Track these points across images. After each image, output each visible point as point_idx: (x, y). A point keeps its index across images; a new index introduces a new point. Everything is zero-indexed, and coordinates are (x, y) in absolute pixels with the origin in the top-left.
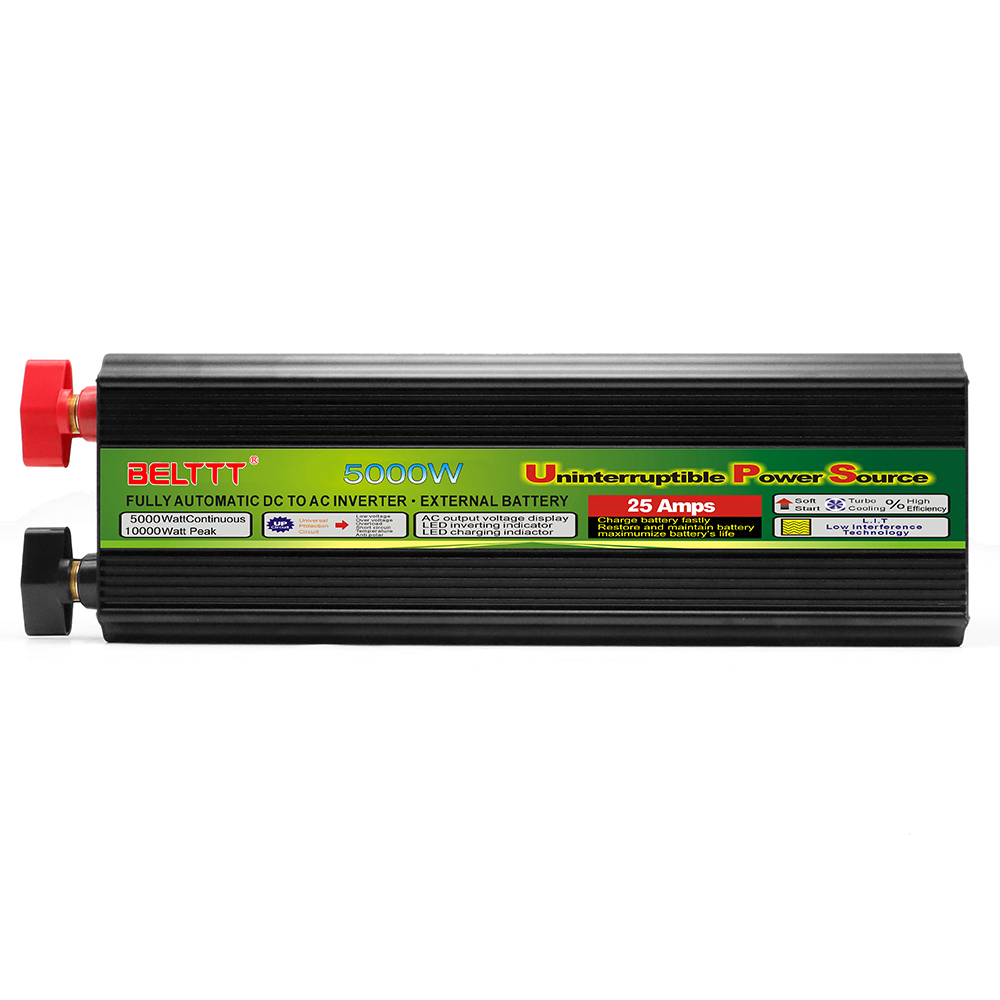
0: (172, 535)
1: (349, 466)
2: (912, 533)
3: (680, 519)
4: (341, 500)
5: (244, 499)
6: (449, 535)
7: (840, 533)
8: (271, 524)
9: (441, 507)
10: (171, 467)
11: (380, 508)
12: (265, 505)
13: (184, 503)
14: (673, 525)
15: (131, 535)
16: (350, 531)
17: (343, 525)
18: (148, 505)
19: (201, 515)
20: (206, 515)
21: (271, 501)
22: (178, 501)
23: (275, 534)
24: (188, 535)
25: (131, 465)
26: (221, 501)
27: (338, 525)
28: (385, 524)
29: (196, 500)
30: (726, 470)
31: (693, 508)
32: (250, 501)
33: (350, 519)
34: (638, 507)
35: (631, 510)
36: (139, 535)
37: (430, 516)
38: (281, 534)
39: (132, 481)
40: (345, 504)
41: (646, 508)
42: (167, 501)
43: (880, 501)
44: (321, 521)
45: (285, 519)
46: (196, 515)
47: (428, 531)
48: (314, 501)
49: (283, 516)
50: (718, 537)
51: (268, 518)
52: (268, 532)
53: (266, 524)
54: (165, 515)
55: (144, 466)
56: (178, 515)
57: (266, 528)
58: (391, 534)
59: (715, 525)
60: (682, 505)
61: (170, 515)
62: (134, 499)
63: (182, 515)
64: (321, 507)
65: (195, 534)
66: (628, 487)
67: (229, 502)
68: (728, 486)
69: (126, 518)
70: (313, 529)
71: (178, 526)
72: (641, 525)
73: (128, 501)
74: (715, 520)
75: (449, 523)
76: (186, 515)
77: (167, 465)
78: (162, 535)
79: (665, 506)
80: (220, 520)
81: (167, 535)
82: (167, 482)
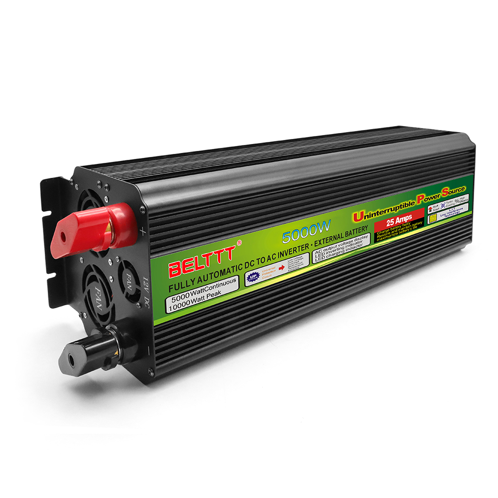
0: (197, 302)
1: (284, 234)
2: (461, 211)
3: (401, 225)
4: (282, 254)
5: (235, 268)
6: (326, 258)
7: (444, 217)
8: (249, 278)
9: (323, 245)
10: (194, 260)
11: (298, 253)
12: (245, 268)
13: (203, 280)
14: (400, 229)
15: (173, 310)
16: (285, 270)
17: (282, 268)
18: (182, 288)
19: (212, 285)
20: (215, 284)
21: (249, 264)
22: (200, 280)
23: (251, 283)
24: (206, 299)
25: (170, 265)
26: (223, 273)
27: (280, 269)
28: (300, 261)
29: (209, 276)
30: (415, 199)
31: (406, 219)
32: (238, 268)
33: (285, 263)
34: (390, 224)
35: (388, 225)
36: (178, 309)
37: (318, 251)
38: (254, 282)
39: (171, 276)
40: (283, 256)
41: (392, 223)
42: (193, 282)
43: (454, 201)
44: (272, 268)
45: (255, 273)
46: (209, 286)
47: (317, 259)
48: (269, 259)
49: (254, 271)
50: (413, 230)
51: (247, 275)
52: (248, 283)
53: (246, 279)
54: (192, 291)
55: (178, 264)
56: (199, 289)
57: (246, 281)
58: (303, 265)
59: (412, 224)
60: (403, 218)
61: (195, 290)
62: (173, 287)
63: (202, 288)
64: (273, 261)
65: (210, 298)
66: (387, 215)
67: (227, 272)
68: (416, 206)
69: (169, 300)
70: (268, 275)
71: (199, 296)
72: (391, 232)
73: (170, 289)
75: (325, 252)
76: (204, 287)
77: (192, 259)
78: (191, 304)
79: (398, 221)
80: (223, 284)
81: (194, 303)
82: (193, 270)
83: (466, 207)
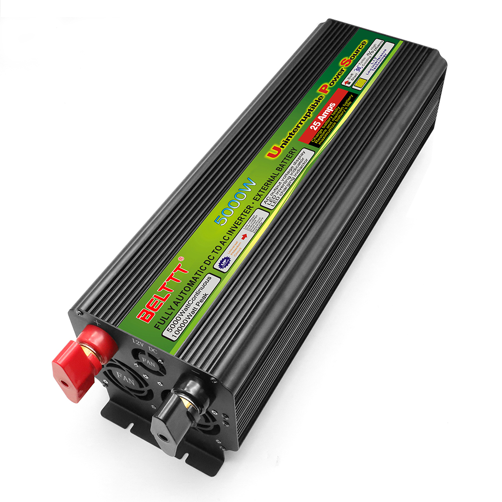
0: (193, 315)
1: (216, 221)
2: (387, 53)
3: (331, 115)
4: (231, 231)
5: (198, 273)
6: (281, 197)
7: (372, 72)
8: (221, 266)
9: (264, 195)
10: (154, 298)
11: (246, 218)
12: (209, 265)
13: (179, 301)
14: (333, 119)
15: (178, 336)
16: (250, 235)
17: (245, 236)
18: (167, 319)
19: (192, 296)
20: (194, 293)
21: (209, 261)
22: (176, 303)
24: (199, 308)
25: (138, 317)
26: (191, 283)
27: (243, 238)
28: (257, 219)
29: (182, 295)
30: (319, 94)
31: (330, 109)
32: (201, 270)
33: (243, 232)
34: (316, 127)
35: (315, 129)
36: (181, 332)
37: (265, 200)
38: (230, 265)
39: (148, 321)
40: (234, 231)
41: (318, 124)
42: (172, 309)
43: (366, 57)
44: (235, 245)
45: (223, 260)
46: (190, 299)
47: (273, 204)
48: (223, 243)
49: (221, 259)
50: (349, 108)
51: (217, 266)
52: (225, 270)
53: (219, 269)
54: (179, 313)
55: (144, 311)
56: (184, 307)
57: (222, 270)
58: (263, 220)
59: (342, 105)
60: (325, 113)
61: (181, 311)
62: (158, 324)
63: (185, 305)
64: (228, 242)
65: (201, 304)
66: (303, 127)
67: (195, 280)
68: (327, 96)
69: (166, 333)
70: (238, 250)
71: (190, 310)
72: (326, 129)
73: (157, 328)
74: (340, 105)
75: (274, 194)
76: (187, 303)
77: (152, 300)
78: (189, 320)
79: (321, 118)
80: (202, 288)
81: (191, 318)
82: (162, 304)
83: (389, 46)
